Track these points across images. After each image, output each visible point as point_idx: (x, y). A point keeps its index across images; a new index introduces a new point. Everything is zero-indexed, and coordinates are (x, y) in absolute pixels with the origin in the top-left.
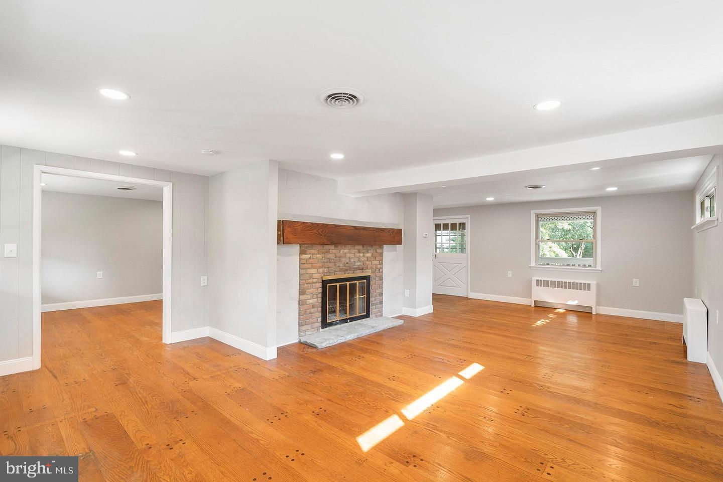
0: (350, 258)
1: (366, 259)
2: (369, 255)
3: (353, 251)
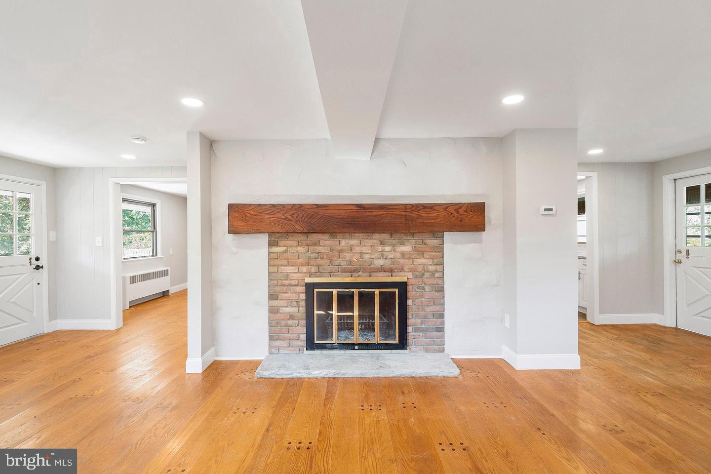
0: (362, 254)
1: (398, 255)
2: (407, 248)
3: (369, 242)
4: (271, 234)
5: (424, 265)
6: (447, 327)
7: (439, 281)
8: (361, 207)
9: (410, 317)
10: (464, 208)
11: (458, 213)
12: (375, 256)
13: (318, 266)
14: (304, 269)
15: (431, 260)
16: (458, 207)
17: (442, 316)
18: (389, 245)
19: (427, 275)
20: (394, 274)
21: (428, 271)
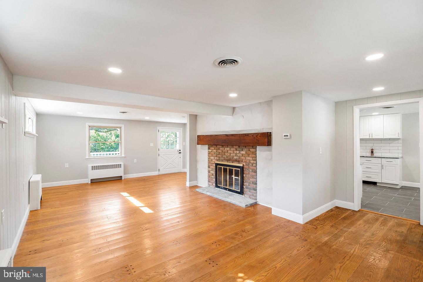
4: (208, 145)
5: (249, 160)
6: (258, 189)
7: (255, 168)
8: (227, 135)
9: (245, 182)
10: (259, 135)
11: (257, 137)
12: (234, 155)
13: (219, 157)
14: (216, 158)
15: (252, 158)
16: (257, 135)
17: (256, 184)
18: (238, 151)
19: (250, 164)
20: (240, 163)
21: (251, 163)
